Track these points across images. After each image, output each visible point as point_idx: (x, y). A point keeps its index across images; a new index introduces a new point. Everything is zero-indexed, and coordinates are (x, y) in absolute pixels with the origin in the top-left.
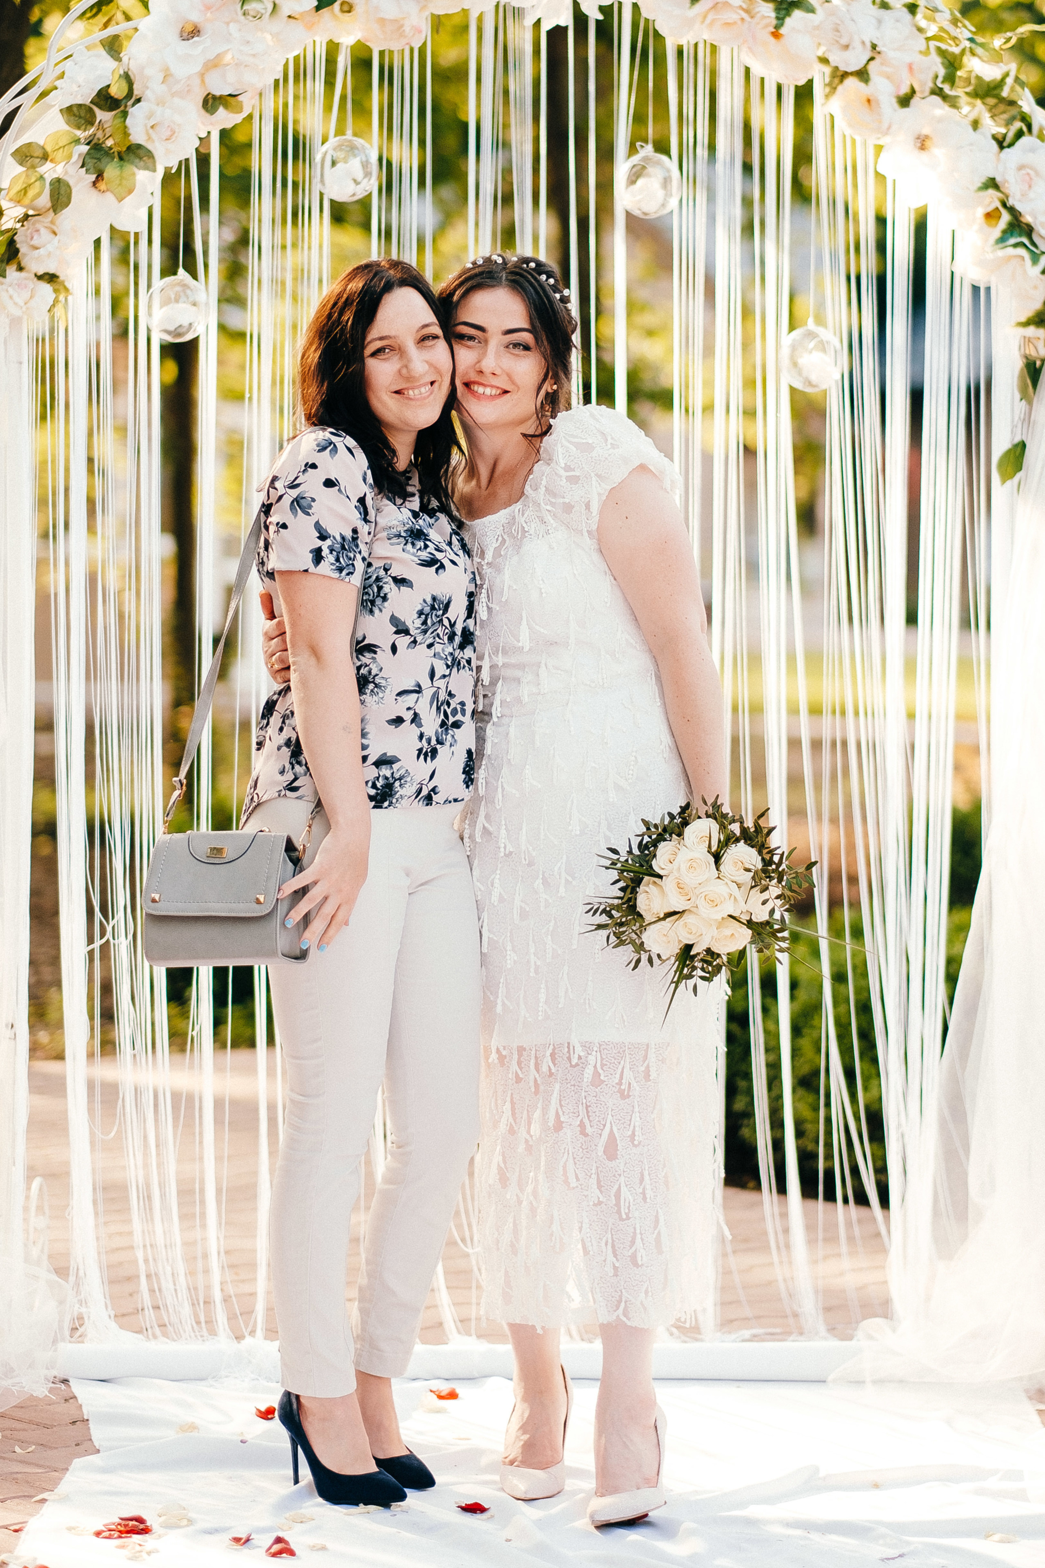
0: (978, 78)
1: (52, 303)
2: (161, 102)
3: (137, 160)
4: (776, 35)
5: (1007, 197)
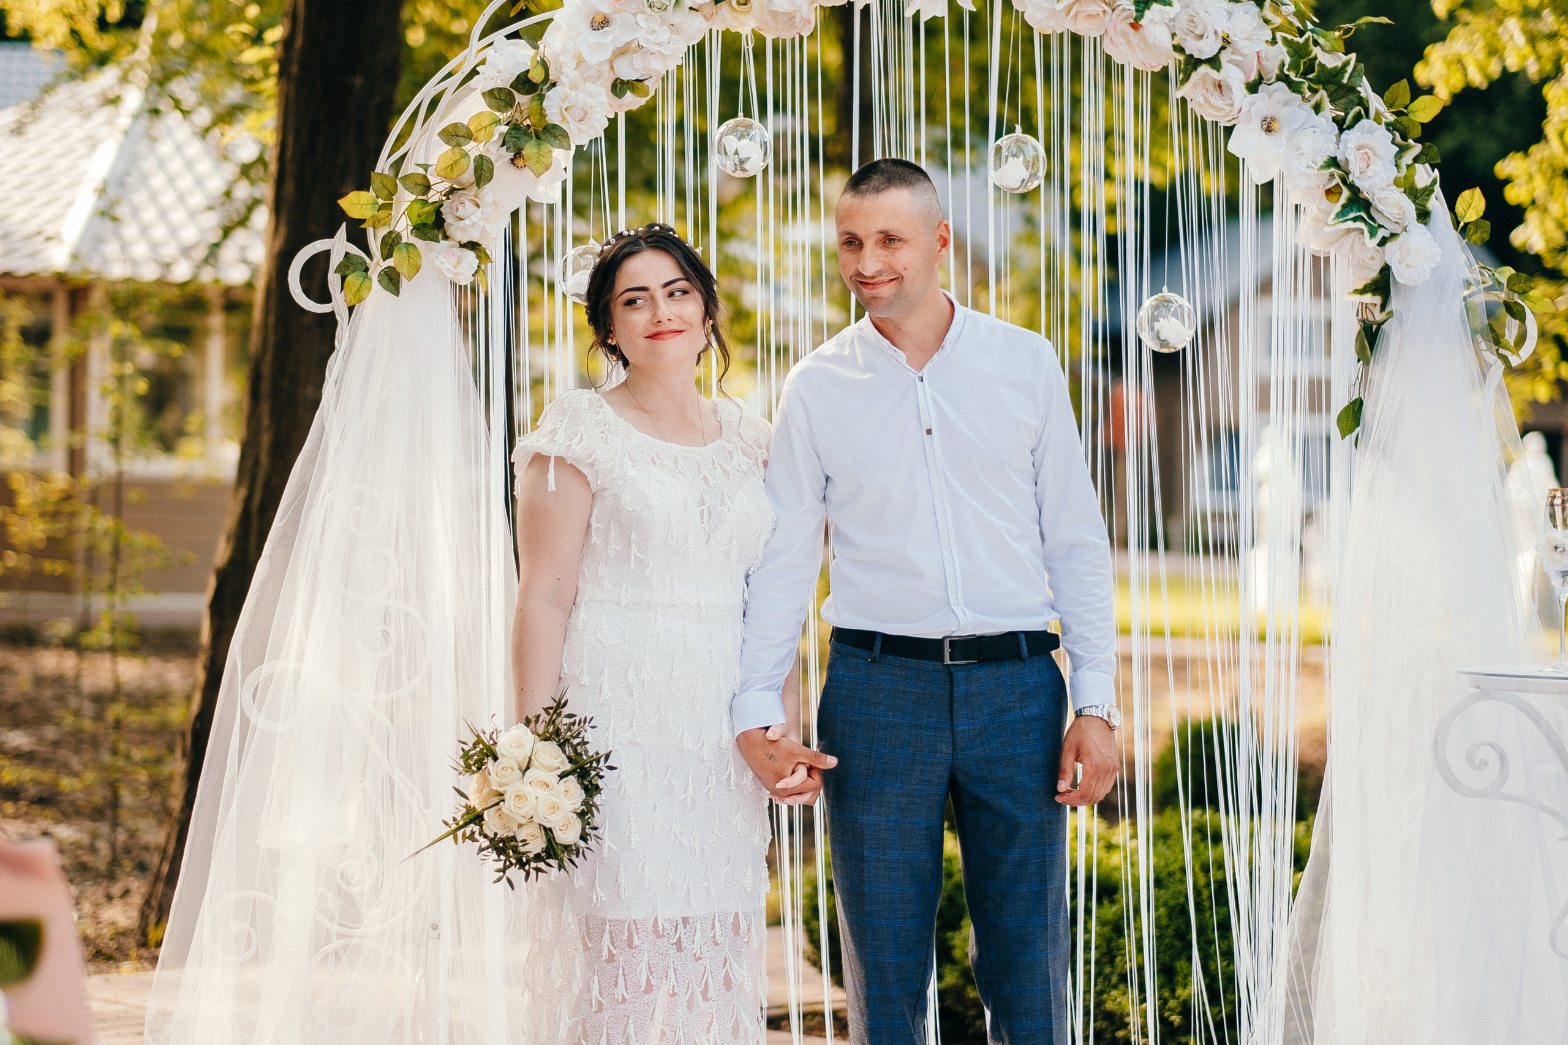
0: (1321, 66)
1: (475, 267)
2: (574, 87)
3: (553, 139)
5: (1347, 174)
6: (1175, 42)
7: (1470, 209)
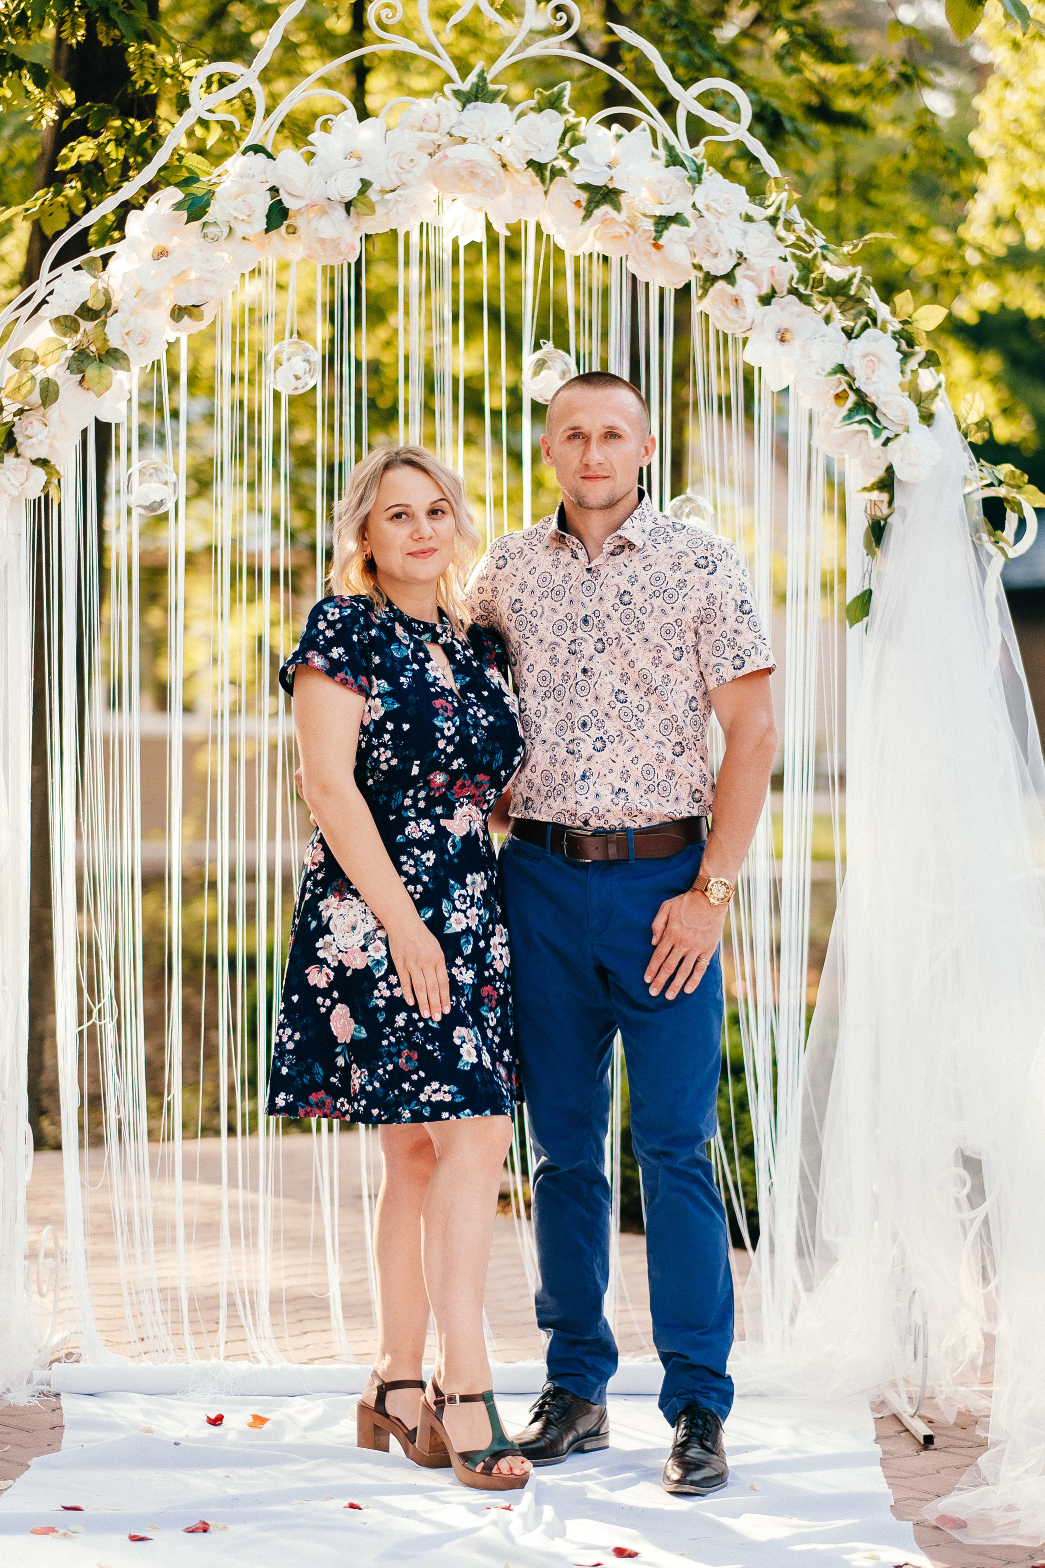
0: (828, 278)
1: (46, 480)
2: (134, 313)
3: (114, 362)
4: (657, 246)
5: (854, 379)
6: (696, 261)
7: (972, 411)
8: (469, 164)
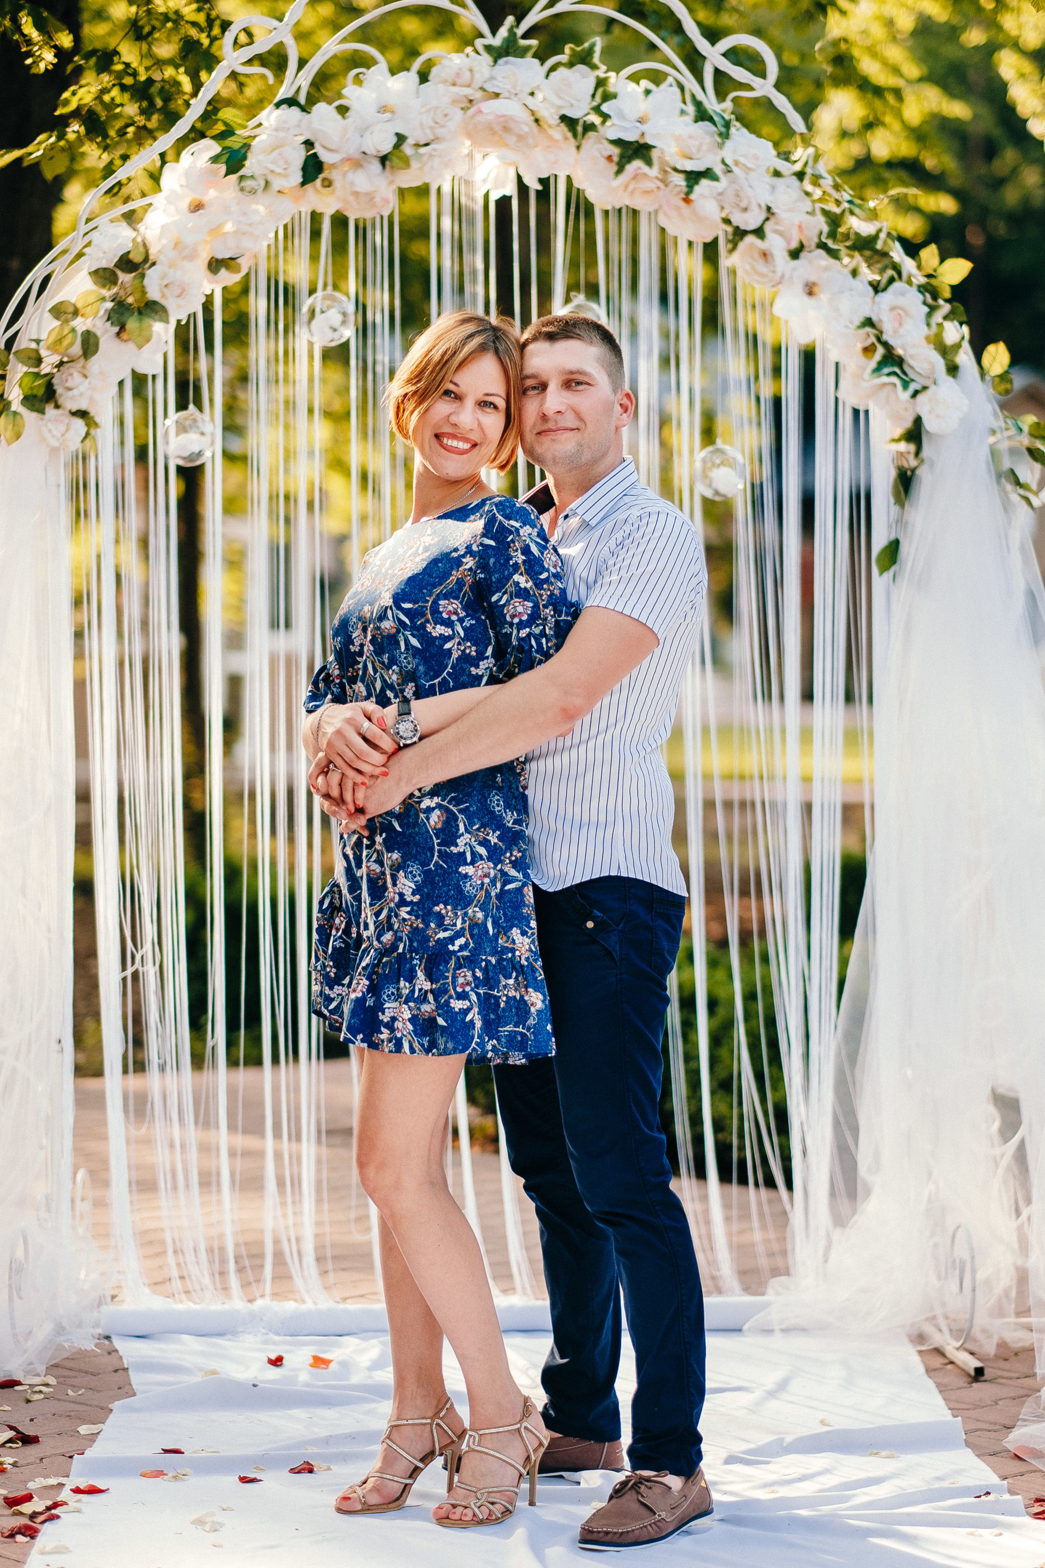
0: (857, 234)
1: (83, 434)
2: (172, 265)
3: (153, 314)
4: (687, 200)
5: (881, 332)
6: (724, 215)
7: (996, 363)
8: (502, 119)
